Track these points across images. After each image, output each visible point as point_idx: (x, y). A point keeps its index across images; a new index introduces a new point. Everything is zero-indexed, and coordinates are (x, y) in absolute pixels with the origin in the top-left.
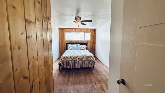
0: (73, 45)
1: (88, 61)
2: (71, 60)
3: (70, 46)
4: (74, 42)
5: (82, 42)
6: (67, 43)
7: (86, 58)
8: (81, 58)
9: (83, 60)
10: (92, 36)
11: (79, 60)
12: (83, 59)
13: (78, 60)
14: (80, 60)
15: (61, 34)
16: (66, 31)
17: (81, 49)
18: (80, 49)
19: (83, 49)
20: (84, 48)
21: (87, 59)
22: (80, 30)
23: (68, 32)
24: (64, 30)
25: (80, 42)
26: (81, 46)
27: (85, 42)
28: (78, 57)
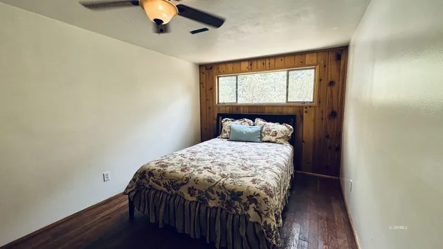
0: (237, 121)
1: (230, 218)
2: (165, 189)
3: (228, 124)
4: (246, 111)
5: (275, 112)
6: (219, 115)
7: (222, 196)
8: (200, 192)
9: (211, 204)
10: (325, 82)
11: (191, 199)
12: (210, 198)
13: (188, 197)
14: (194, 199)
15: (204, 86)
16: (220, 74)
17: (266, 138)
18: (261, 137)
19: (273, 139)
20: (279, 135)
21: (230, 205)
22: (267, 61)
23: (226, 73)
24: (215, 70)
25: (267, 111)
26: (264, 128)
27: (290, 111)
28: (190, 185)
